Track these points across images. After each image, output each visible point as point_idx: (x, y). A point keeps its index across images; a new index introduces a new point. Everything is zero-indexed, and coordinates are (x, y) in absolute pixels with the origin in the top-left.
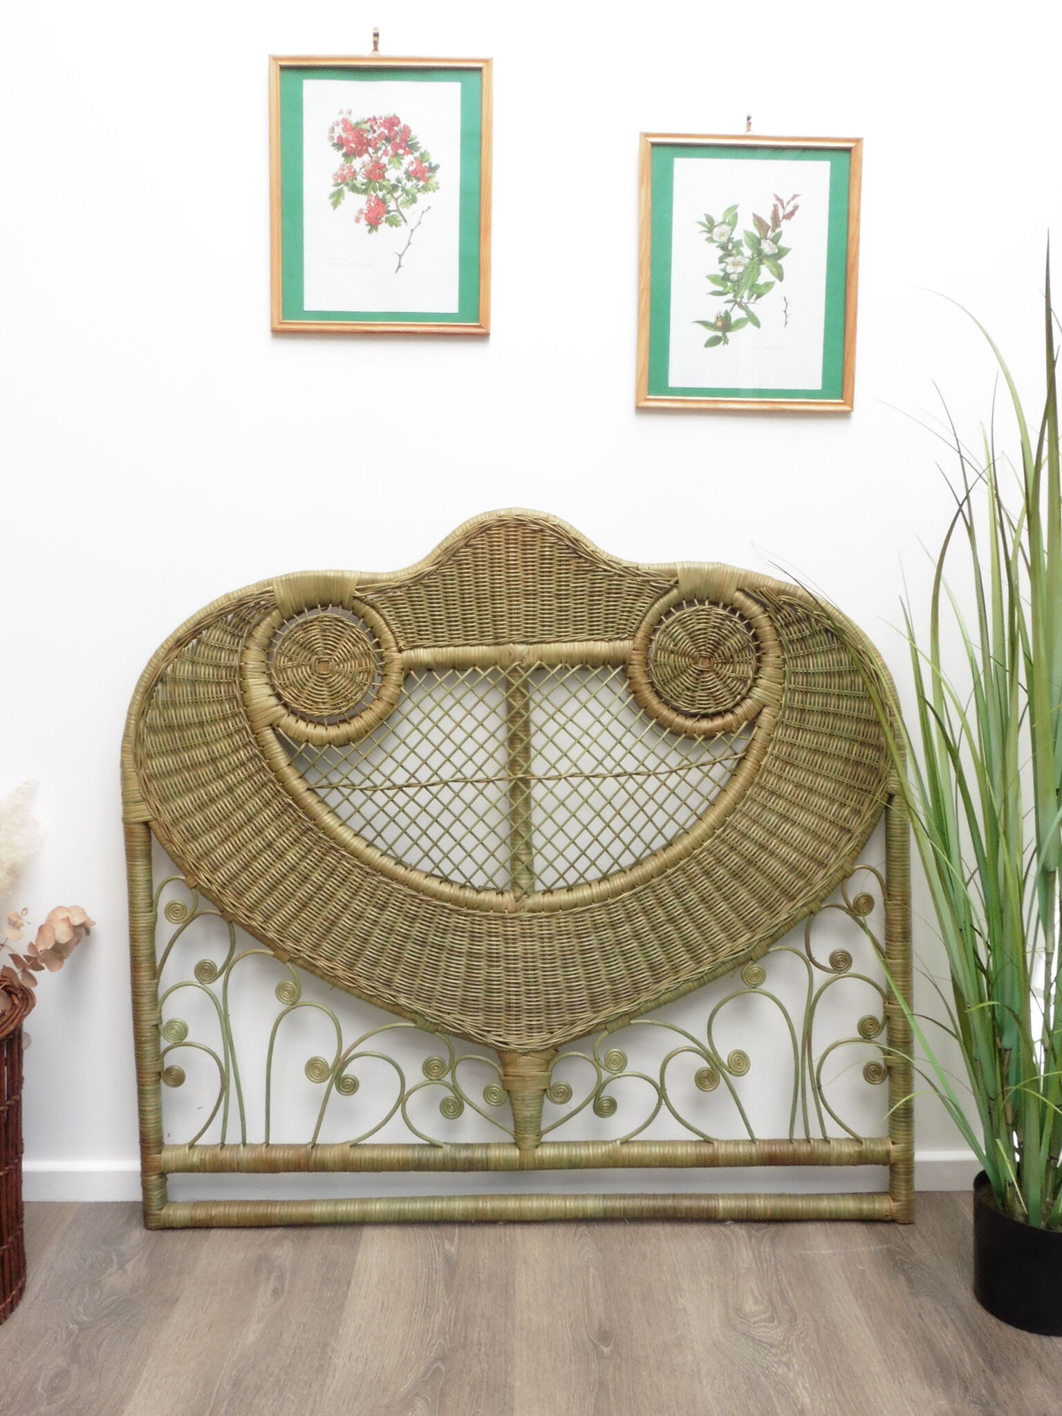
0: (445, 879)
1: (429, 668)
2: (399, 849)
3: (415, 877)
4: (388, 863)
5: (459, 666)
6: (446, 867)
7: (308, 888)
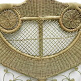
0: (29, 54)
1: (26, 21)
2: (22, 50)
3: (24, 54)
4: (20, 52)
5: (31, 20)
6: (29, 53)
7: (7, 56)
